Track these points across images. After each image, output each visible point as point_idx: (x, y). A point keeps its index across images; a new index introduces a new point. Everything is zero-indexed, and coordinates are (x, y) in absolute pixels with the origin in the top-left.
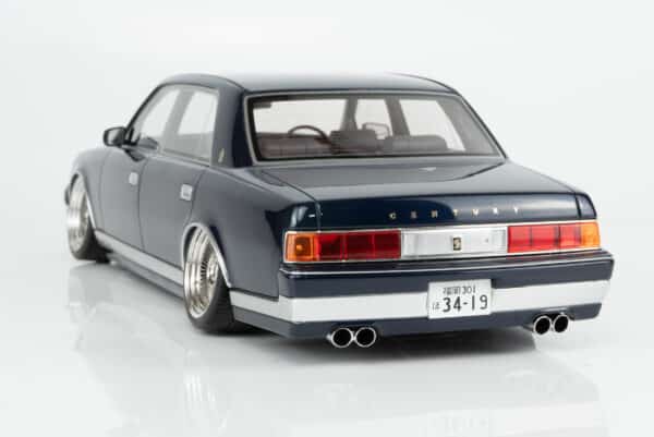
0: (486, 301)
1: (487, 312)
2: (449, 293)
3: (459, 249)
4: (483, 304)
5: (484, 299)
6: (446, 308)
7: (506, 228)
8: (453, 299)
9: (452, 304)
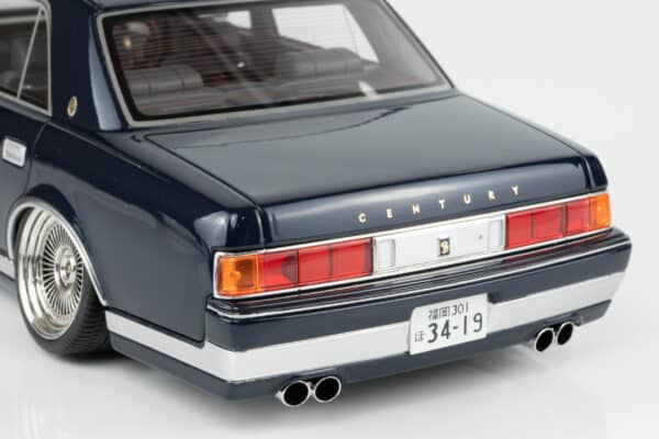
0: (481, 320)
1: (482, 335)
2: (435, 317)
3: (448, 253)
4: (477, 325)
5: (478, 319)
6: (432, 337)
7: (503, 218)
8: (441, 323)
9: (439, 331)
